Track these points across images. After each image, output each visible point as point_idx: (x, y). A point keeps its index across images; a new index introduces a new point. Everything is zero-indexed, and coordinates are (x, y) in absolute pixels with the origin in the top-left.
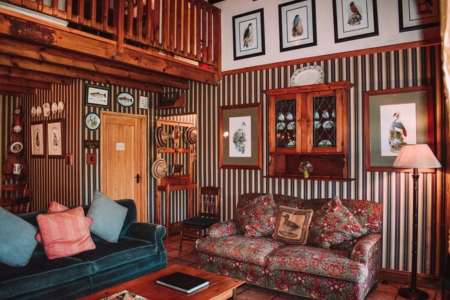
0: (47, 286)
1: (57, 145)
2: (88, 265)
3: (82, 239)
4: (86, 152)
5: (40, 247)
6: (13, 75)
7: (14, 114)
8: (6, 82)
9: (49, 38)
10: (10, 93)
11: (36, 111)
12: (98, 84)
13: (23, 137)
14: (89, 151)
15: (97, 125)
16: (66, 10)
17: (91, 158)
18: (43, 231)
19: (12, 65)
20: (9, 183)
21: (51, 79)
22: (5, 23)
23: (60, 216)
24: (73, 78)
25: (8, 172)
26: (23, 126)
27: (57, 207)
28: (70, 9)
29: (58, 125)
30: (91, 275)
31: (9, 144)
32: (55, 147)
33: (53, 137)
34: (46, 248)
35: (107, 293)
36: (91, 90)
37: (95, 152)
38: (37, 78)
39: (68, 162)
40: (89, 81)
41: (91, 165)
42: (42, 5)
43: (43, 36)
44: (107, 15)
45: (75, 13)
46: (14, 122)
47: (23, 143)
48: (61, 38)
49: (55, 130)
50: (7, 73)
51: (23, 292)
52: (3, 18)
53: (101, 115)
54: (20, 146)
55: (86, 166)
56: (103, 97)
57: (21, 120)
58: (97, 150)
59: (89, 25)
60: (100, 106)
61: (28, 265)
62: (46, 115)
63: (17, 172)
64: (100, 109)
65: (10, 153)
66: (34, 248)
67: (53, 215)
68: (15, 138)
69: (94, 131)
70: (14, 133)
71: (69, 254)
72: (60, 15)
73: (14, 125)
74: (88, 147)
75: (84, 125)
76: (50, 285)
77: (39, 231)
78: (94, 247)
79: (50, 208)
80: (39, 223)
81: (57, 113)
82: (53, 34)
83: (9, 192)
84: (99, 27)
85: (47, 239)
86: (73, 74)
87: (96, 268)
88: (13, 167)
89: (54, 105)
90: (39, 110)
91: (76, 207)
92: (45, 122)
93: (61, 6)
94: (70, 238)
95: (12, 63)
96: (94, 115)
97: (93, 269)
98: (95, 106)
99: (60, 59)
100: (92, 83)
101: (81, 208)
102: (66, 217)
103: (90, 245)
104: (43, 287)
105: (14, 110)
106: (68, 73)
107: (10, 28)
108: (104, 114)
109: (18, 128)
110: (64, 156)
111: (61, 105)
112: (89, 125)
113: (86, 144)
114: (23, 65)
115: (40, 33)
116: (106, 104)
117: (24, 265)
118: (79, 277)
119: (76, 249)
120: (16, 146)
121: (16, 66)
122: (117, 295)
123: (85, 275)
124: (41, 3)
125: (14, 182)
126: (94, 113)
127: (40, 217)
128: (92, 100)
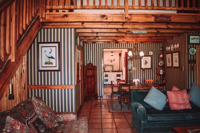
0: (169, 120)
1: (177, 62)
2: (187, 115)
3: (185, 103)
4: (190, 65)
5: (168, 104)
6: (158, 35)
7: (160, 50)
8: (156, 38)
9: (169, 19)
10: (158, 42)
11: (168, 48)
12: (194, 34)
13: (164, 59)
14: (191, 65)
15: (195, 53)
16: (176, 6)
17: (192, 68)
18: (169, 98)
19: (157, 32)
20: (158, 78)
21: (173, 35)
22: (152, 18)
23: (176, 92)
24: (182, 33)
25: (158, 73)
26: (163, 55)
27: (175, 89)
28: (177, 5)
29: (177, 53)
30: (188, 120)
31: (158, 62)
32: (176, 63)
33: (175, 59)
34: (170, 105)
35: (192, 128)
36: (191, 37)
37: (194, 65)
38: (167, 35)
39: (182, 70)
40: (190, 33)
41: (192, 71)
42: (166, 7)
43: (167, 19)
44: (194, 3)
45: (179, 6)
46: (160, 53)
47: (163, 62)
48: (174, 18)
49: (176, 56)
50: (156, 35)
51: (160, 120)
52: (152, 16)
53: (197, 48)
54: (162, 63)
55: (190, 71)
56: (197, 39)
57: (162, 52)
58: (195, 64)
59: (187, 9)
60: (196, 44)
61: (163, 110)
62: (172, 50)
63: (161, 73)
64: (196, 45)
65: (159, 66)
66: (165, 104)
67: (173, 92)
68: (160, 60)
69: (193, 55)
70: (160, 58)
71: (180, 109)
72: (173, 9)
73: (160, 55)
74: (190, 63)
75: (188, 53)
76: (170, 120)
77: (167, 98)
78: (191, 108)
79: (172, 89)
80: (168, 94)
81: (176, 49)
82: (171, 18)
83: (158, 81)
84: (192, 9)
85: (171, 101)
86: (182, 31)
87: (191, 117)
88: (160, 71)
89: (175, 45)
90: (169, 48)
91: (183, 89)
92: (171, 53)
93: (173, 5)
94: (180, 102)
95: (157, 31)
96: (193, 49)
97: (189, 117)
98: (193, 44)
99: (175, 26)
100: (191, 34)
101: (186, 90)
102: (179, 93)
103: (189, 107)
104: (168, 120)
105: (160, 49)
106: (180, 31)
107: (155, 19)
108: (198, 47)
109: (161, 56)
110: (180, 67)
111: (178, 45)
112: (191, 53)
113: (190, 62)
114: (161, 31)
115: (166, 18)
116: (199, 43)
117: (161, 110)
118: (183, 119)
119: (182, 107)
120: (161, 63)
121: (158, 32)
122: (197, 130)
123: (186, 119)
124: (165, 6)
125: (160, 77)
126: (193, 47)
127: (168, 92)
128: (192, 41)
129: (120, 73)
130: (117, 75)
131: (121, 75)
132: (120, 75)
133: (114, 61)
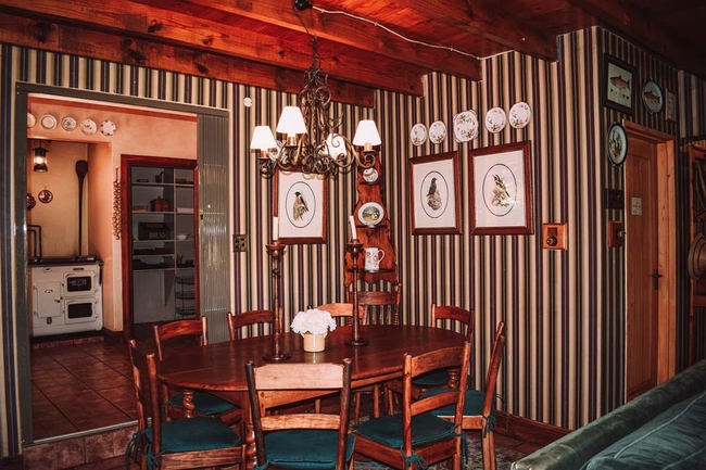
4: (608, 217)
11: (425, 133)
14: (610, 215)
15: (623, 154)
17: (617, 232)
26: (380, 168)
29: (516, 155)
31: (355, 207)
37: (618, 217)
41: (614, 250)
47: (384, 204)
54: (377, 211)
55: (608, 250)
56: (626, 86)
60: (623, 110)
63: (372, 265)
64: (622, 115)
65: (358, 226)
68: (364, 194)
69: (616, 168)
70: (365, 183)
81: (502, 131)
88: (364, 253)
89: (492, 114)
90: (436, 130)
96: (617, 131)
98: (616, 107)
109: (370, 174)
111: (519, 111)
112: (611, 152)
116: (630, 106)
120: (369, 212)
128: (612, 92)
129: (91, 271)
130: (70, 280)
131: (95, 283)
132: (89, 279)
133: (46, 200)
